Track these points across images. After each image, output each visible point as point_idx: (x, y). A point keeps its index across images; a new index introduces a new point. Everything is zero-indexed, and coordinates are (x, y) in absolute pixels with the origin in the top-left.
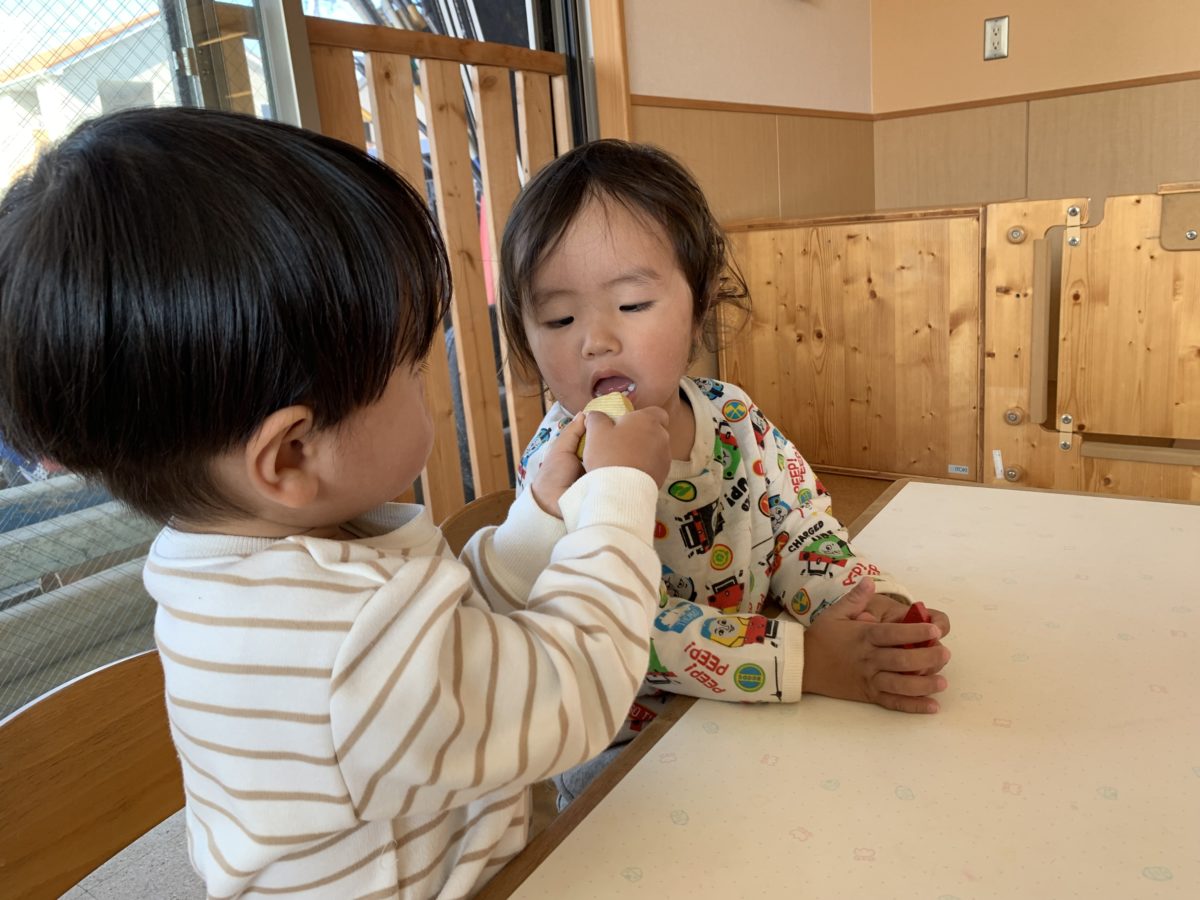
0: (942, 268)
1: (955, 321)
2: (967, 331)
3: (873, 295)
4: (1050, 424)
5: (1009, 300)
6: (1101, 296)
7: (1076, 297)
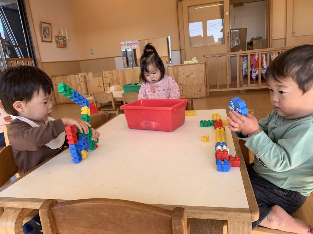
0: (76, 80)
1: (78, 85)
2: (79, 86)
3: (70, 83)
4: (88, 95)
5: (82, 83)
6: (90, 82)
7: (88, 82)
